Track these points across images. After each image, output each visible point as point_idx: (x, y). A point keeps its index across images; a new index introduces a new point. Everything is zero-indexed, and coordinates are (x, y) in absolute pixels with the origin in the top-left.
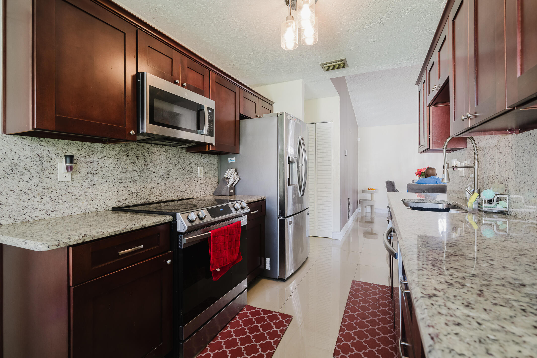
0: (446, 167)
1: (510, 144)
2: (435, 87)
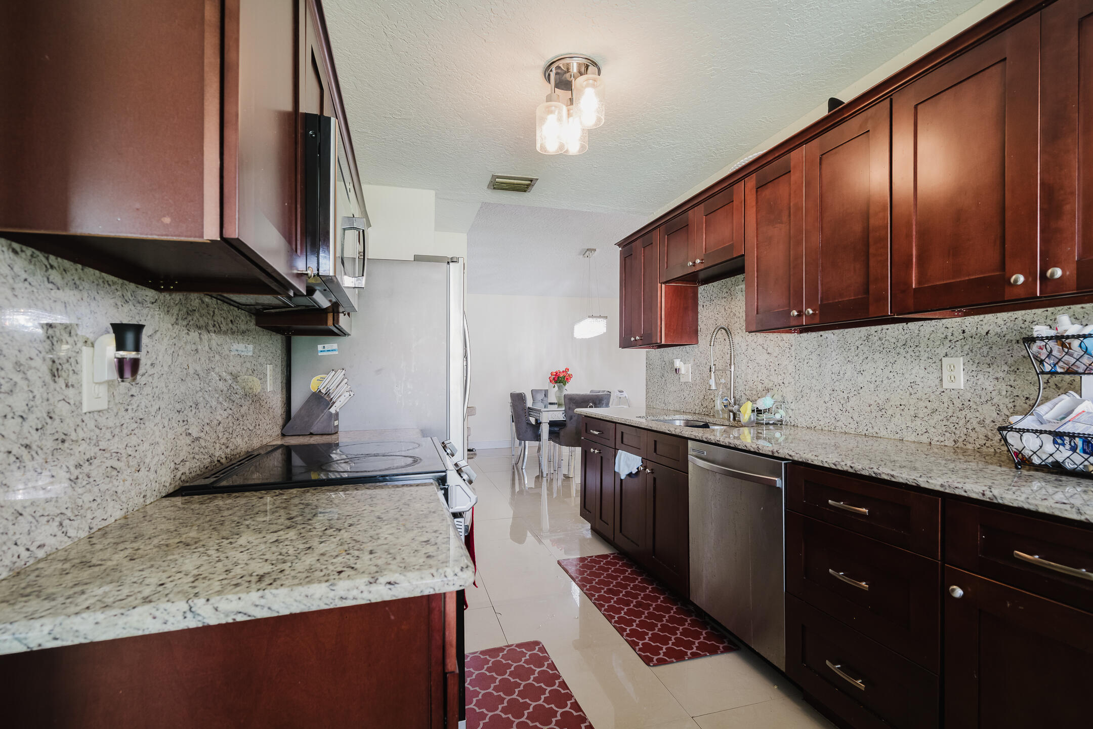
0: (713, 370)
1: (786, 345)
2: (698, 261)
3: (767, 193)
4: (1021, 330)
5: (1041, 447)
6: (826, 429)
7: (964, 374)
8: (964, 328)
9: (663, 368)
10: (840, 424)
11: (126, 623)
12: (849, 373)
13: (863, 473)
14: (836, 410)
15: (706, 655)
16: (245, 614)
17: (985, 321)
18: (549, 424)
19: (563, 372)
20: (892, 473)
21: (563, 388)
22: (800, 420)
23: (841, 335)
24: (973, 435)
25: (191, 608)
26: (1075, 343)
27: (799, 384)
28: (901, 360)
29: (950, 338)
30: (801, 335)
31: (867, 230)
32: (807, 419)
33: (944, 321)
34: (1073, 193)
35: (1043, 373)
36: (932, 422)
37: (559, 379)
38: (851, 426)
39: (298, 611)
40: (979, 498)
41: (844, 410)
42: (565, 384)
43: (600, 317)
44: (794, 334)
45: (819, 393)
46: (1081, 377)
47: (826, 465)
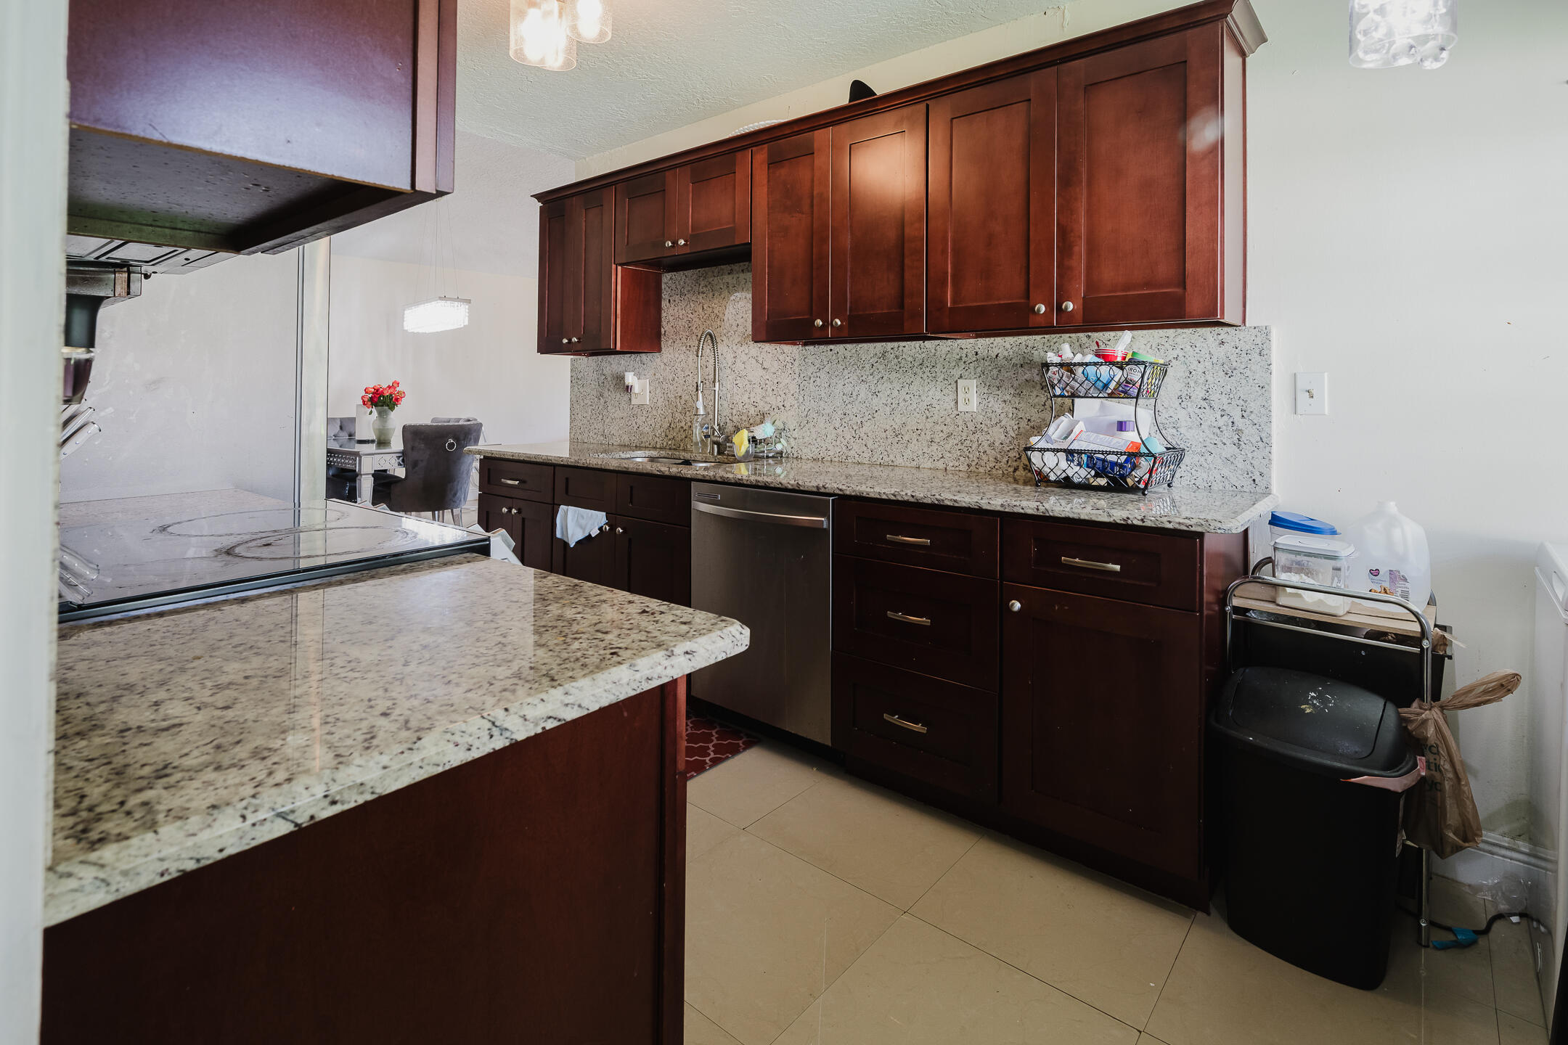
0: (701, 388)
1: (788, 359)
2: (682, 242)
3: (783, 172)
4: (1025, 355)
5: (1057, 464)
6: (836, 459)
7: (977, 397)
8: (977, 350)
9: (601, 385)
10: (852, 453)
11: (422, 760)
12: (862, 395)
13: (925, 501)
14: (848, 436)
15: (727, 758)
16: (555, 718)
17: (995, 344)
18: (373, 475)
19: (389, 387)
20: (955, 498)
21: (387, 414)
22: (805, 451)
23: (854, 351)
24: (984, 457)
25: (493, 723)
26: (1080, 369)
27: (804, 407)
28: (917, 382)
29: (964, 359)
30: (807, 348)
31: (902, 239)
32: (813, 450)
33: (959, 341)
34: (1080, 237)
35: (1055, 396)
36: (948, 447)
37: (382, 400)
38: (865, 455)
39: (607, 704)
40: (1034, 513)
41: (857, 436)
42: (392, 409)
43: (458, 299)
44: (797, 347)
45: (828, 418)
46: (1073, 400)
47: (884, 497)
